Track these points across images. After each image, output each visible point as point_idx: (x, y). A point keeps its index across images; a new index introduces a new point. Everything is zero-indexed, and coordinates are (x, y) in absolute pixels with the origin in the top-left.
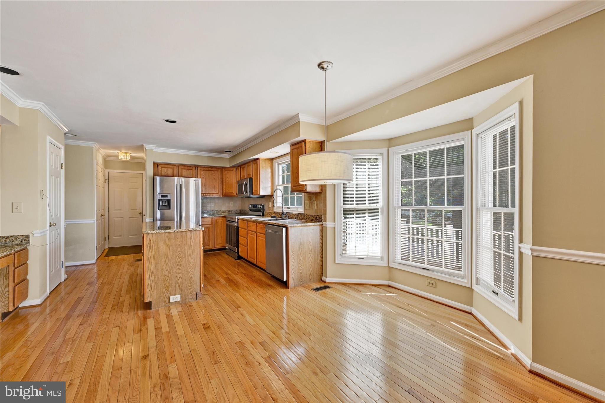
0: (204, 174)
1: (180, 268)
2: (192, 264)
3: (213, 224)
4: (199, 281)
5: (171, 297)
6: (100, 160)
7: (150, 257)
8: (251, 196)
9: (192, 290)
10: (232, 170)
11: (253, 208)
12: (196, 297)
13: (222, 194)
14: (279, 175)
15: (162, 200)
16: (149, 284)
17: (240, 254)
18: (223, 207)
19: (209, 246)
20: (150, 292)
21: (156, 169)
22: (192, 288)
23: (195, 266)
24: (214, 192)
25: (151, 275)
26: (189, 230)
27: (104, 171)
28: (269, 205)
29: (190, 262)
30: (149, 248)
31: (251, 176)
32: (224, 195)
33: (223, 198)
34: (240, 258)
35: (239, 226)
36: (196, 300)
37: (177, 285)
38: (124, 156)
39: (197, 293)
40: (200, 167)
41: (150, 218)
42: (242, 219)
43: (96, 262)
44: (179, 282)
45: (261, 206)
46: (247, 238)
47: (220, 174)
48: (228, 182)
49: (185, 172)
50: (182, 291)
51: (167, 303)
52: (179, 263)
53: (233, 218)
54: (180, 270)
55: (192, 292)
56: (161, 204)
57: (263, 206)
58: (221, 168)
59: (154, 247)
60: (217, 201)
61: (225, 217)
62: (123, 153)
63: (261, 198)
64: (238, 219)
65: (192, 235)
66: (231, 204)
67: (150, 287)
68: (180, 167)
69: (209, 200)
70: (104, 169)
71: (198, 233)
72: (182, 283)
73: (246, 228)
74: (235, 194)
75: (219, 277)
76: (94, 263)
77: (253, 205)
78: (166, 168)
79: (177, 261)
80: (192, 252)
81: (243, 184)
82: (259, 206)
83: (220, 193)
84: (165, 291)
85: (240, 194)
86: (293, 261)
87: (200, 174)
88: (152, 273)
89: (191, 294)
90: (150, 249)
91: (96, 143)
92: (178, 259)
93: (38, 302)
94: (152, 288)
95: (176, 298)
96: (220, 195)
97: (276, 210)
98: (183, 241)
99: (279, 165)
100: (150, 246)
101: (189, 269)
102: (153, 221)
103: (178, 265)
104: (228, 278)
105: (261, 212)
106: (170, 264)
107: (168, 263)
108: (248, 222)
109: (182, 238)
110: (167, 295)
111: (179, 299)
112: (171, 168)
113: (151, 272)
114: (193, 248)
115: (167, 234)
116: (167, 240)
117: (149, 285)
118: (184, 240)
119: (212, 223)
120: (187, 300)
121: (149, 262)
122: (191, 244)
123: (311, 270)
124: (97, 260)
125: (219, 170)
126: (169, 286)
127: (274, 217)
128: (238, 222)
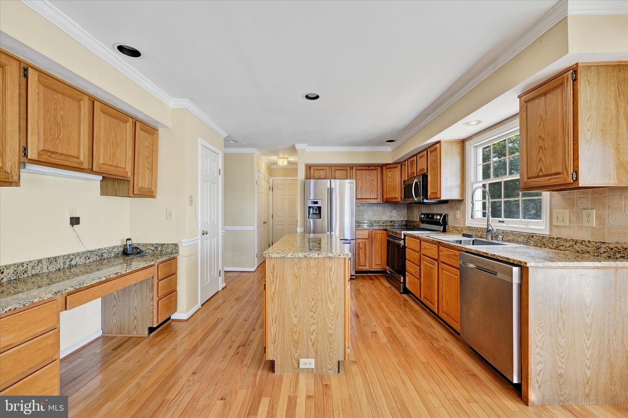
0: (359, 175)
1: (315, 316)
2: (332, 312)
3: (371, 238)
4: (343, 341)
5: (302, 361)
6: (263, 168)
7: (274, 293)
8: (425, 201)
9: (332, 354)
10: (396, 167)
11: (426, 218)
12: (337, 368)
13: (383, 200)
14: (476, 165)
15: (312, 207)
16: (272, 333)
17: (407, 286)
18: (383, 216)
19: (365, 266)
20: (272, 346)
21: (309, 172)
22: (331, 352)
23: (337, 317)
24: (372, 198)
25: (274, 321)
26: (327, 256)
27: (269, 179)
28: (455, 216)
29: (329, 309)
30: (272, 278)
31: (426, 171)
32: (384, 200)
33: (383, 205)
34: (406, 291)
35: (406, 245)
36: (339, 372)
37: (310, 343)
38: (282, 162)
39: (339, 362)
40: (355, 166)
41: (301, 227)
42: (412, 236)
43: (256, 270)
44: (313, 337)
45: (441, 217)
46: (420, 266)
47: (379, 173)
48: (390, 183)
49: (338, 173)
50: (316, 353)
51: (295, 368)
52: (313, 307)
53: (396, 233)
54: (314, 319)
55: (331, 358)
56: (311, 212)
57: (445, 216)
58: (381, 166)
59: (278, 278)
60: (375, 208)
61: (386, 230)
62: (281, 158)
63: (439, 205)
64: (405, 236)
65: (333, 264)
66: (394, 213)
67: (272, 337)
68: (333, 168)
69: (366, 207)
70: (269, 177)
71: (342, 262)
72: (317, 340)
73: (418, 249)
74: (400, 199)
75: (376, 324)
76: (254, 271)
77: (427, 215)
78: (318, 170)
79: (310, 303)
80: (333, 294)
81: (413, 184)
82: (438, 217)
83: (379, 198)
84: (293, 349)
85: (406, 199)
86: (540, 345)
87: (356, 175)
88: (276, 317)
89: (331, 360)
90: (273, 281)
91: (256, 149)
92: (312, 300)
93: (185, 316)
94: (275, 340)
95: (308, 363)
96: (380, 201)
97: (469, 223)
98: (318, 273)
99: (478, 149)
100: (273, 276)
101: (328, 320)
102: (303, 231)
103: (311, 311)
104: (390, 328)
105: (442, 226)
106: (299, 307)
107: (297, 305)
108: (422, 242)
109: (317, 268)
110: (296, 355)
111: (313, 366)
112: (323, 170)
113: (275, 315)
114: (333, 286)
115: (296, 260)
116: (296, 270)
117: (273, 335)
118: (320, 272)
119: (369, 236)
120: (325, 370)
121: (272, 300)
122: (330, 279)
123: (589, 373)
124: (257, 268)
125: (378, 168)
126: (299, 341)
127: (470, 236)
128: (404, 239)
